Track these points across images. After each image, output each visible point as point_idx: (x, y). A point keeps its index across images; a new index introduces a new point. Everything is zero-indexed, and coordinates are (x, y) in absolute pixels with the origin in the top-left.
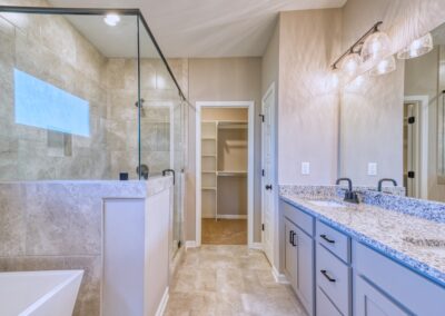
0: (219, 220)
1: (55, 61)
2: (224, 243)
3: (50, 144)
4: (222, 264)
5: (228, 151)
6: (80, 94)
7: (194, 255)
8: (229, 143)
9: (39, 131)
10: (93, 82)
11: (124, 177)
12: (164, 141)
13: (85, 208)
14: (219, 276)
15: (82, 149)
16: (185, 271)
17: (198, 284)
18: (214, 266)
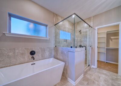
0: (106, 62)
1: (65, 28)
2: (106, 70)
3: (64, 41)
4: (104, 76)
5: (111, 40)
6: (69, 32)
7: (94, 70)
8: (112, 38)
9: (63, 39)
10: (71, 29)
11: (71, 47)
12: (86, 39)
13: (65, 52)
14: (101, 78)
15: (69, 42)
16: (89, 72)
17: (92, 77)
18: (100, 75)
